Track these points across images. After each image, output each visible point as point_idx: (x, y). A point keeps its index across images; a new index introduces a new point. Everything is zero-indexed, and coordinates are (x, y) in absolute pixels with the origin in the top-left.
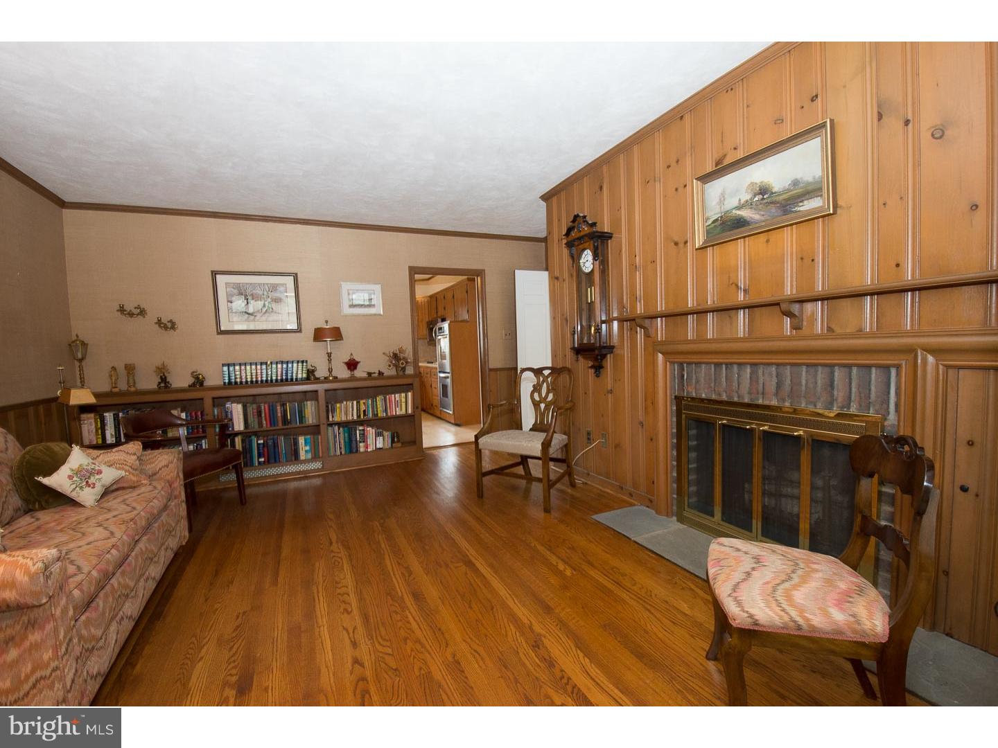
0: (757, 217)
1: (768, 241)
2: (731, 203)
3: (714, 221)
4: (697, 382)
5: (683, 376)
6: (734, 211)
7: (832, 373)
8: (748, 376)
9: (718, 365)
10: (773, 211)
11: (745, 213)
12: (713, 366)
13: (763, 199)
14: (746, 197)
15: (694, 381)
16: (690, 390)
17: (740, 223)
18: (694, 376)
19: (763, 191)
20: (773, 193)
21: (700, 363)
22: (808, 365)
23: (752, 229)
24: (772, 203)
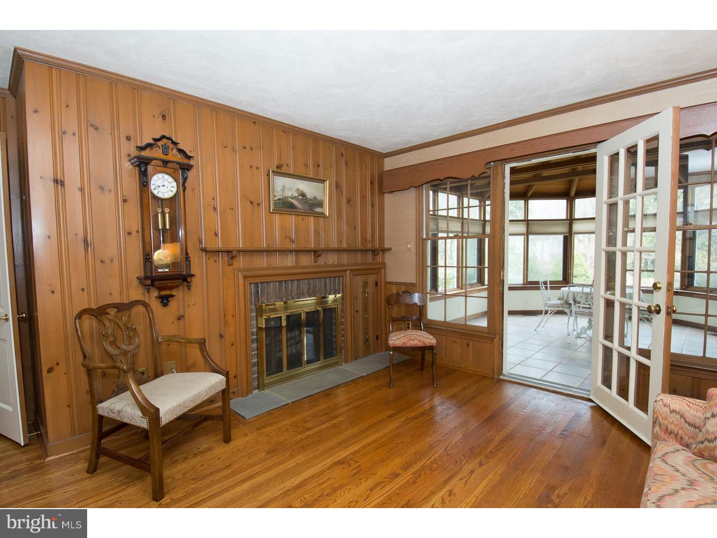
0: (300, 206)
1: (303, 219)
2: (288, 194)
3: (279, 199)
4: (268, 293)
5: (258, 291)
6: (289, 199)
7: (326, 280)
8: (296, 286)
9: (280, 282)
10: (307, 206)
11: (294, 202)
12: (278, 283)
13: (303, 199)
14: (296, 194)
15: (266, 294)
16: (263, 299)
17: (292, 206)
18: (266, 291)
19: (303, 195)
20: (306, 198)
21: (270, 282)
22: (318, 278)
23: (298, 212)
24: (306, 202)
